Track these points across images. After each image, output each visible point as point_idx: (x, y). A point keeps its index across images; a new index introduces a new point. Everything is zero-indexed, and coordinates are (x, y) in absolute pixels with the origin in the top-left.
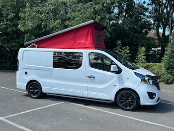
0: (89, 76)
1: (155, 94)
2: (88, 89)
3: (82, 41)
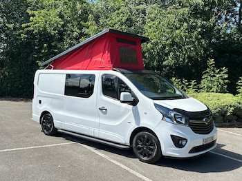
0: (101, 107)
1: (187, 140)
2: (99, 126)
3: (98, 59)
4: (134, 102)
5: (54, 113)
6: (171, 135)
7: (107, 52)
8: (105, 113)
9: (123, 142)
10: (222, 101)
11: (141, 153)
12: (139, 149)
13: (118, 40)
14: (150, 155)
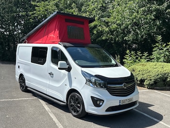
0: (50, 72)
1: (103, 101)
2: (49, 86)
3: (52, 35)
4: (69, 69)
5: (26, 75)
6: (91, 97)
7: (57, 30)
8: (52, 77)
9: (62, 100)
10: (165, 69)
11: (72, 110)
12: (72, 106)
13: (67, 20)
14: (78, 111)
